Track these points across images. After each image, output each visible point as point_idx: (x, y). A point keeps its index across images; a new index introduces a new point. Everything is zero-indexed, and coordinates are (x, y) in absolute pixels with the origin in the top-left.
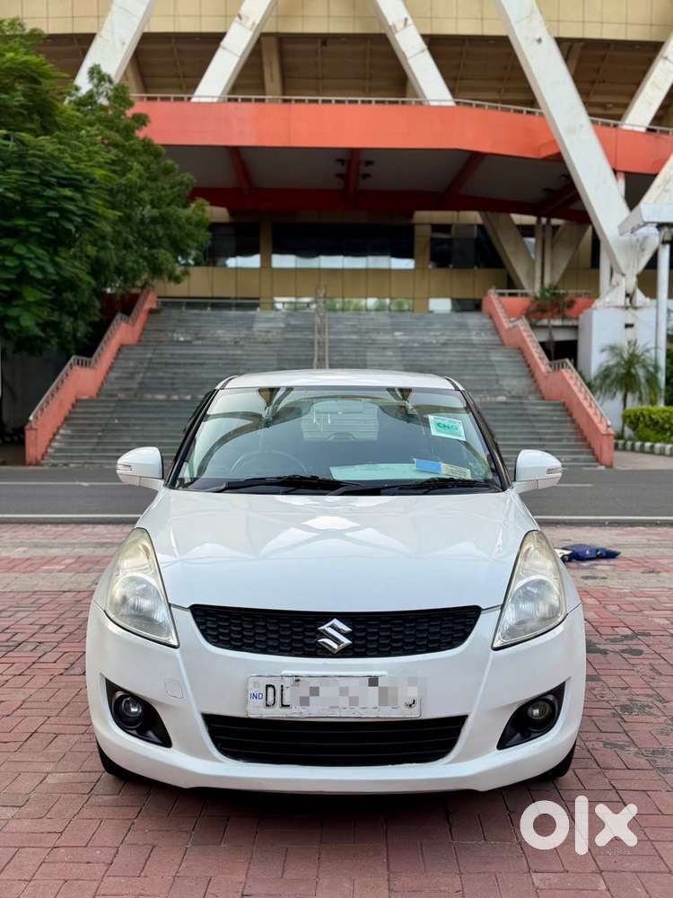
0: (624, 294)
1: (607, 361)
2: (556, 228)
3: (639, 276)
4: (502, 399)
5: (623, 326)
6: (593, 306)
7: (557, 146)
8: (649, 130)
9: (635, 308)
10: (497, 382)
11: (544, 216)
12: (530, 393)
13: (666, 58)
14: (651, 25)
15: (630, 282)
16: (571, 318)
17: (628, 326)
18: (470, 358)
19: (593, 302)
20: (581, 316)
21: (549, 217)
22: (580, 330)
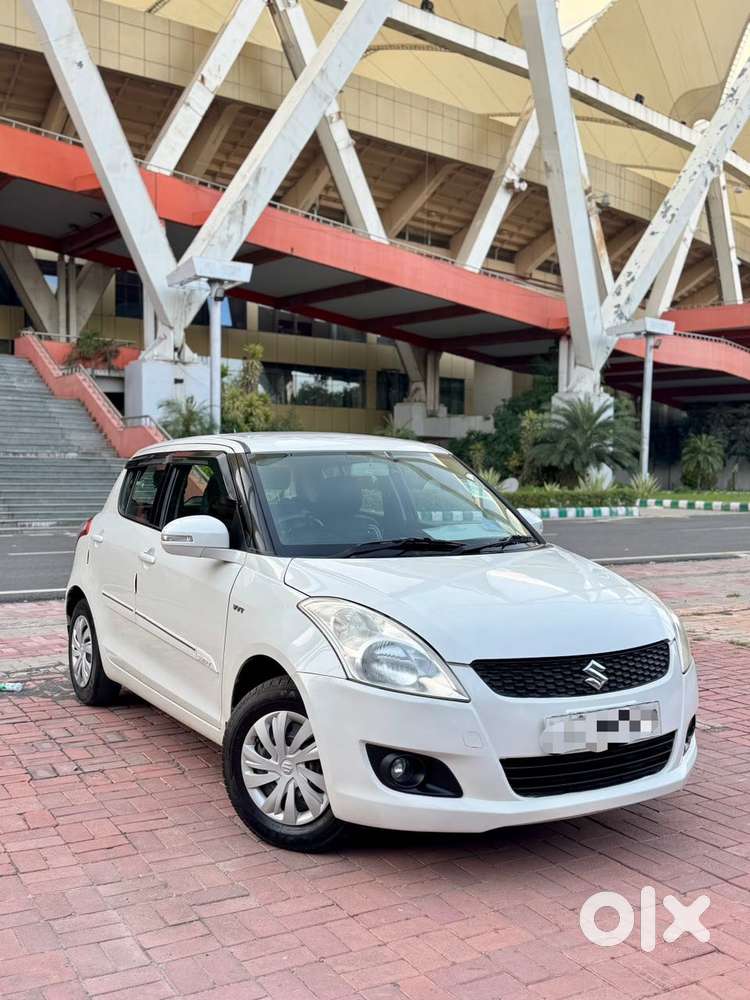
0: (173, 349)
1: (165, 417)
2: (80, 267)
3: (186, 330)
4: (72, 455)
5: (173, 381)
6: (141, 357)
7: (98, 182)
8: (175, 175)
9: (184, 363)
10: (63, 436)
11: (68, 254)
12: (103, 449)
13: (188, 105)
14: (170, 66)
15: (178, 336)
16: (118, 370)
17: (178, 381)
18: (25, 409)
19: (139, 354)
20: (127, 368)
21: (73, 255)
22: (126, 383)
